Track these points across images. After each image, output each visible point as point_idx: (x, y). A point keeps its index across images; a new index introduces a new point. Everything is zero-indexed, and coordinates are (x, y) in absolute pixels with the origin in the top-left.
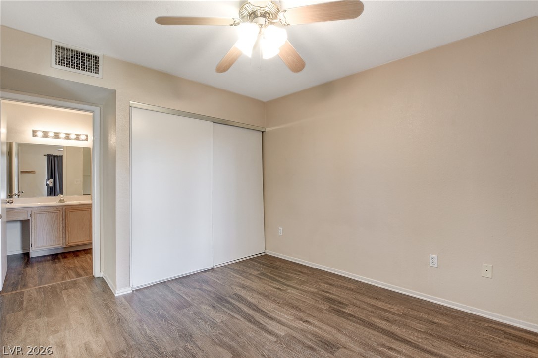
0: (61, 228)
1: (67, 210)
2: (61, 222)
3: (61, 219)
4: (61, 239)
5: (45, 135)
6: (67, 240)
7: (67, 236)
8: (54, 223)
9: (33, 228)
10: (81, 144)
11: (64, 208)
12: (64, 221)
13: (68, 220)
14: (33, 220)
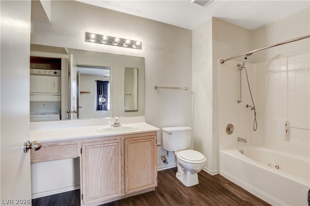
0: (120, 169)
1: (126, 142)
2: (120, 160)
3: (120, 155)
4: (120, 184)
5: (99, 39)
6: (127, 186)
7: (127, 179)
8: (111, 162)
9: (84, 170)
10: (134, 52)
11: (123, 139)
12: (123, 157)
13: (127, 156)
14: (84, 159)
